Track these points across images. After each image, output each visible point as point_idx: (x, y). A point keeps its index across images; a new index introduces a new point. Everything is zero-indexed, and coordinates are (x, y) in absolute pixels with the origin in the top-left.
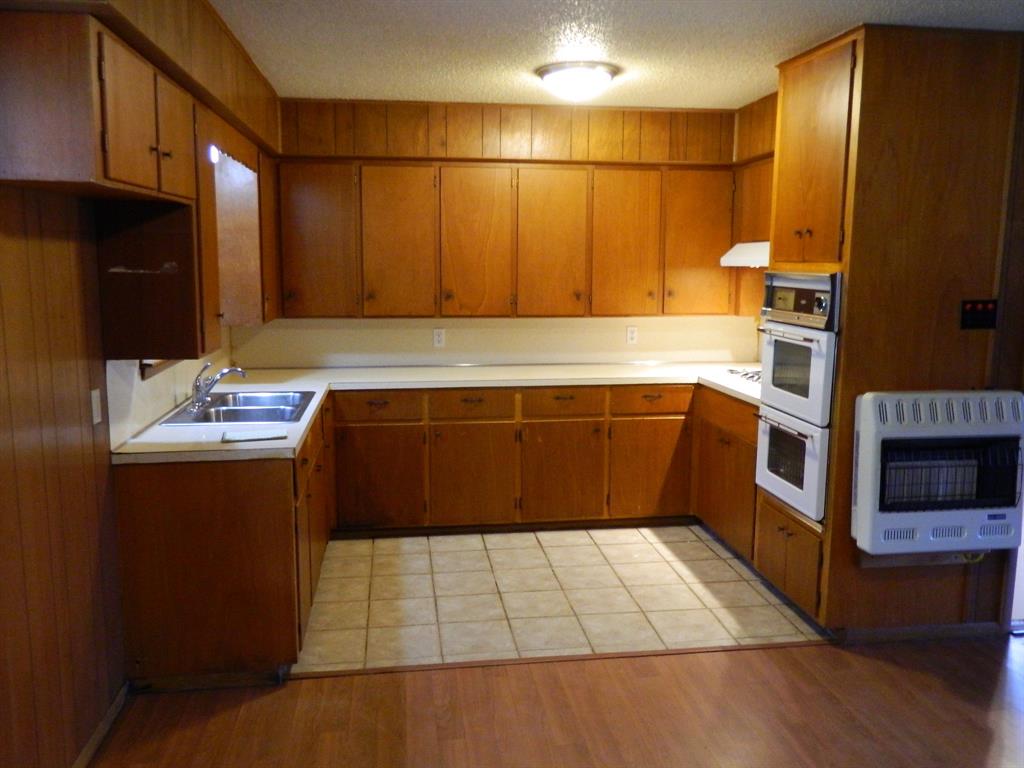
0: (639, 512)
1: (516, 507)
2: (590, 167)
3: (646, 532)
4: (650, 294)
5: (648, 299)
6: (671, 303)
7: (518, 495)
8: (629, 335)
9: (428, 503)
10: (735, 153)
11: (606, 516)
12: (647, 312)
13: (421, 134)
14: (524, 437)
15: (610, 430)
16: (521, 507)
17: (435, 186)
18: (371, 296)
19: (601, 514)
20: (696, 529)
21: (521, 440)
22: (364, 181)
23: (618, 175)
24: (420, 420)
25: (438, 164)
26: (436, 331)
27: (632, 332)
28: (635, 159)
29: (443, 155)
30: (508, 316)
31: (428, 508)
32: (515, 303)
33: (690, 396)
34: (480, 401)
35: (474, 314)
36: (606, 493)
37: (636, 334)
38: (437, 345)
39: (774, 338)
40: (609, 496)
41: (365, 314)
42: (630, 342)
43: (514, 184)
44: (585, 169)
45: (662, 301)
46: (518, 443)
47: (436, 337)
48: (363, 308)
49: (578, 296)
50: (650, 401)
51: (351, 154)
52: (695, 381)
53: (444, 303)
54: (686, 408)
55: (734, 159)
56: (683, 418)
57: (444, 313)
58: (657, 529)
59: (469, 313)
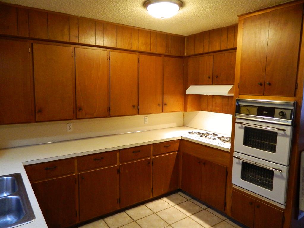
0: (163, 192)
1: (117, 203)
2: (138, 53)
3: (165, 199)
4: (159, 105)
5: (158, 107)
6: (166, 108)
7: (118, 198)
8: (145, 120)
9: (78, 213)
10: (185, 52)
11: (151, 197)
12: (158, 112)
13: (66, 30)
14: (121, 171)
15: (153, 161)
16: (120, 203)
17: (72, 56)
18: (40, 111)
19: (150, 197)
20: (180, 193)
21: (119, 173)
22: (34, 51)
23: (148, 57)
24: (73, 173)
25: (73, 46)
26: (68, 124)
27: (146, 119)
28: (154, 52)
29: (77, 42)
30: (106, 117)
31: (78, 215)
32: (109, 110)
33: (178, 144)
34: (102, 158)
35: (92, 117)
36: (151, 188)
37: (147, 120)
38: (69, 131)
39: (244, 126)
40: (152, 188)
41: (37, 121)
42: (145, 123)
43: (108, 58)
44: (136, 54)
45: (162, 107)
46: (118, 174)
47: (68, 127)
48: (35, 118)
49: (134, 106)
50: (166, 148)
51: (27, 36)
52: (181, 138)
53: (78, 113)
54: (177, 149)
55: (185, 54)
56: (176, 153)
57: (77, 118)
58: (168, 197)
59: (89, 117)
